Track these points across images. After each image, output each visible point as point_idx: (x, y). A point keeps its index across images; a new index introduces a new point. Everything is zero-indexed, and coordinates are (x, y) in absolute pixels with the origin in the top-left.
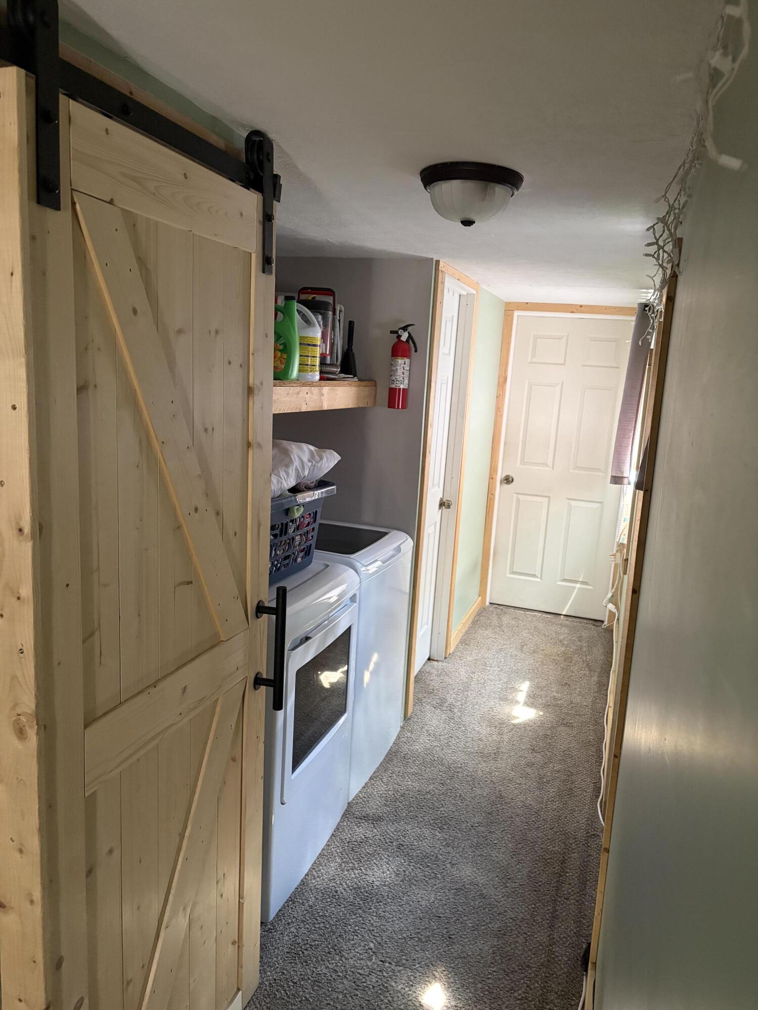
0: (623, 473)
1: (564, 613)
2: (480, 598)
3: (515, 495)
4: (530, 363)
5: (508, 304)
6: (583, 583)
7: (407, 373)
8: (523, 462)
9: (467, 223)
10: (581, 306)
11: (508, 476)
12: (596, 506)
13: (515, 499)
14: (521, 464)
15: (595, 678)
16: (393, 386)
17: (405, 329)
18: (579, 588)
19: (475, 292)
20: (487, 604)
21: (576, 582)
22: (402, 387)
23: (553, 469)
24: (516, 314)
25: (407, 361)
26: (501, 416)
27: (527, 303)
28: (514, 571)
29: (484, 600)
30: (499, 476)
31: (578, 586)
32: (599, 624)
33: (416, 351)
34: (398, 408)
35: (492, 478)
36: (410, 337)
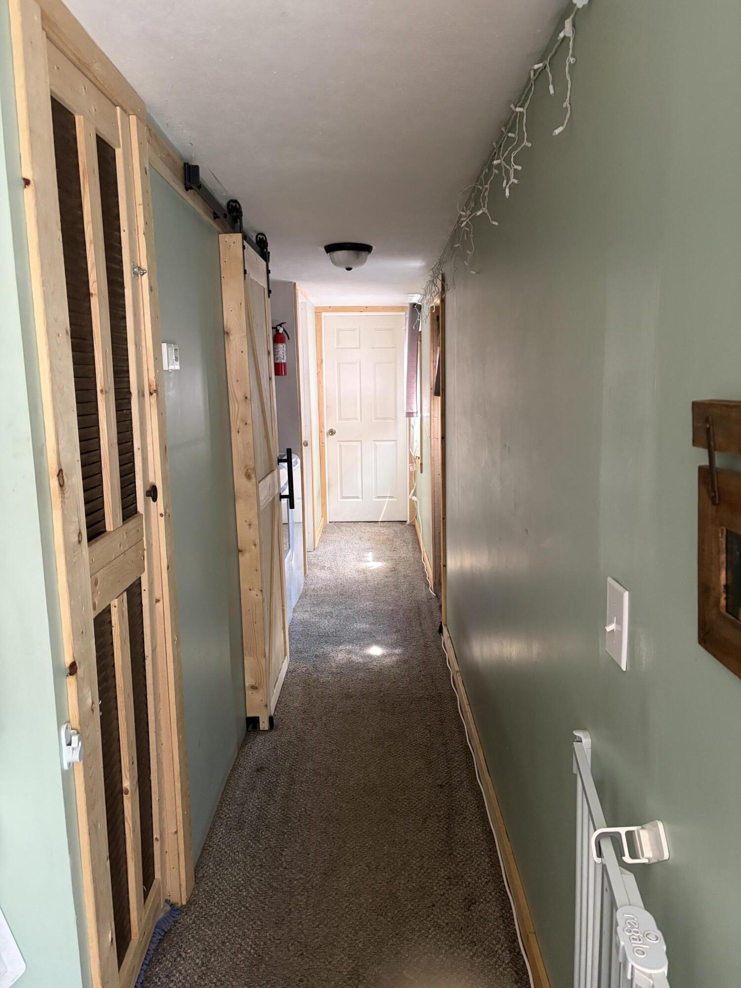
0: (412, 410)
1: (380, 520)
2: (323, 519)
3: (338, 443)
4: (336, 348)
5: (316, 308)
6: (391, 497)
7: (285, 352)
8: (340, 418)
9: (349, 269)
10: (367, 307)
11: (332, 429)
12: (392, 443)
13: (338, 445)
14: (339, 420)
16: (278, 361)
17: (280, 325)
18: (388, 501)
19: (306, 301)
20: (328, 522)
21: (385, 497)
22: (283, 361)
23: (361, 421)
24: (323, 314)
25: (284, 345)
26: (322, 387)
27: (330, 307)
28: (344, 496)
29: (325, 520)
30: (326, 430)
31: (387, 500)
32: (404, 523)
33: (289, 339)
34: (282, 375)
35: (321, 432)
36: (284, 330)
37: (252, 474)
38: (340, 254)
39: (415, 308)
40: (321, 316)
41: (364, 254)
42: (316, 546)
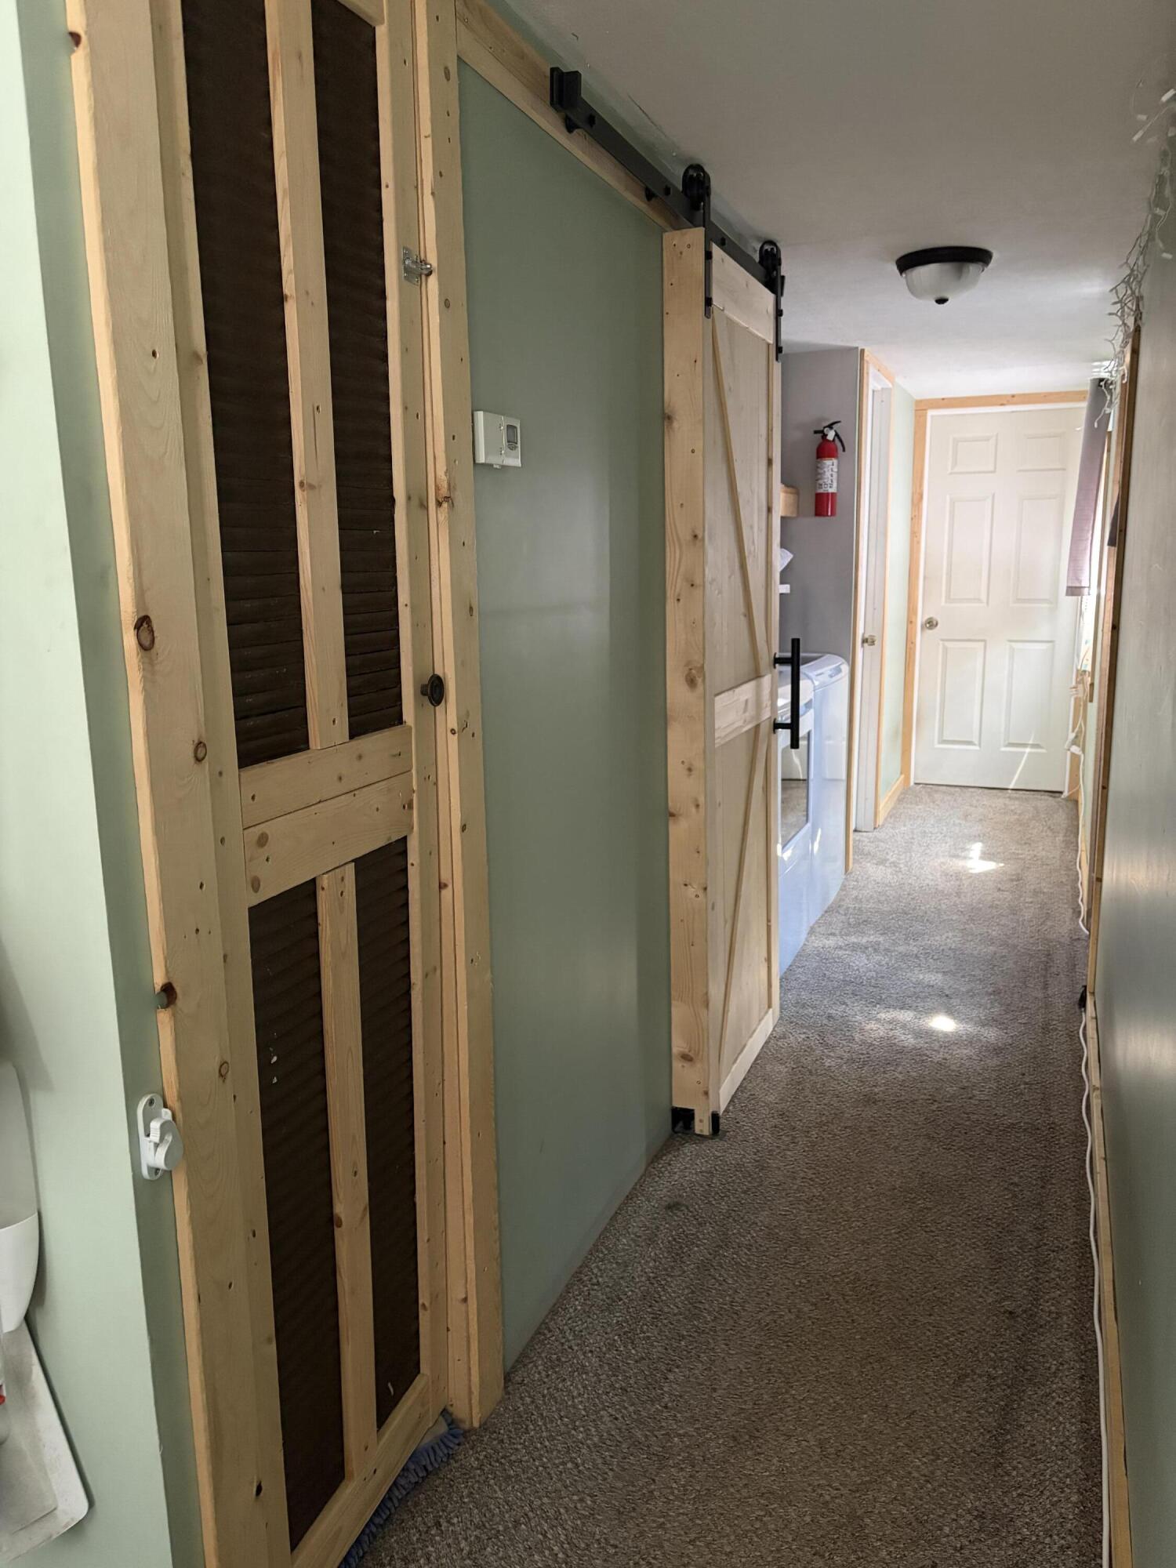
0: (1080, 582)
1: (1011, 787)
2: (903, 776)
3: (941, 642)
4: (951, 474)
5: (918, 403)
6: (1034, 746)
7: (835, 475)
8: (948, 598)
9: (941, 301)
10: (1013, 396)
11: (931, 618)
12: (1044, 646)
13: (941, 647)
14: (946, 602)
15: (1060, 838)
16: (821, 491)
17: (830, 426)
18: (1030, 753)
19: (890, 386)
20: (912, 784)
21: (1025, 745)
22: (831, 490)
23: (988, 603)
24: (931, 413)
25: (835, 461)
26: (919, 543)
27: (943, 399)
28: (945, 738)
29: (907, 778)
30: (920, 620)
31: (1028, 750)
32: (1057, 795)
33: (844, 450)
34: (827, 515)
35: (911, 622)
36: (837, 435)
37: (697, 679)
38: (926, 273)
39: (1101, 386)
40: (925, 416)
41: (973, 268)
42: (880, 821)
